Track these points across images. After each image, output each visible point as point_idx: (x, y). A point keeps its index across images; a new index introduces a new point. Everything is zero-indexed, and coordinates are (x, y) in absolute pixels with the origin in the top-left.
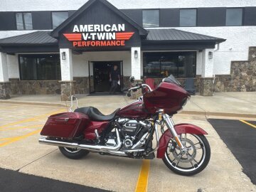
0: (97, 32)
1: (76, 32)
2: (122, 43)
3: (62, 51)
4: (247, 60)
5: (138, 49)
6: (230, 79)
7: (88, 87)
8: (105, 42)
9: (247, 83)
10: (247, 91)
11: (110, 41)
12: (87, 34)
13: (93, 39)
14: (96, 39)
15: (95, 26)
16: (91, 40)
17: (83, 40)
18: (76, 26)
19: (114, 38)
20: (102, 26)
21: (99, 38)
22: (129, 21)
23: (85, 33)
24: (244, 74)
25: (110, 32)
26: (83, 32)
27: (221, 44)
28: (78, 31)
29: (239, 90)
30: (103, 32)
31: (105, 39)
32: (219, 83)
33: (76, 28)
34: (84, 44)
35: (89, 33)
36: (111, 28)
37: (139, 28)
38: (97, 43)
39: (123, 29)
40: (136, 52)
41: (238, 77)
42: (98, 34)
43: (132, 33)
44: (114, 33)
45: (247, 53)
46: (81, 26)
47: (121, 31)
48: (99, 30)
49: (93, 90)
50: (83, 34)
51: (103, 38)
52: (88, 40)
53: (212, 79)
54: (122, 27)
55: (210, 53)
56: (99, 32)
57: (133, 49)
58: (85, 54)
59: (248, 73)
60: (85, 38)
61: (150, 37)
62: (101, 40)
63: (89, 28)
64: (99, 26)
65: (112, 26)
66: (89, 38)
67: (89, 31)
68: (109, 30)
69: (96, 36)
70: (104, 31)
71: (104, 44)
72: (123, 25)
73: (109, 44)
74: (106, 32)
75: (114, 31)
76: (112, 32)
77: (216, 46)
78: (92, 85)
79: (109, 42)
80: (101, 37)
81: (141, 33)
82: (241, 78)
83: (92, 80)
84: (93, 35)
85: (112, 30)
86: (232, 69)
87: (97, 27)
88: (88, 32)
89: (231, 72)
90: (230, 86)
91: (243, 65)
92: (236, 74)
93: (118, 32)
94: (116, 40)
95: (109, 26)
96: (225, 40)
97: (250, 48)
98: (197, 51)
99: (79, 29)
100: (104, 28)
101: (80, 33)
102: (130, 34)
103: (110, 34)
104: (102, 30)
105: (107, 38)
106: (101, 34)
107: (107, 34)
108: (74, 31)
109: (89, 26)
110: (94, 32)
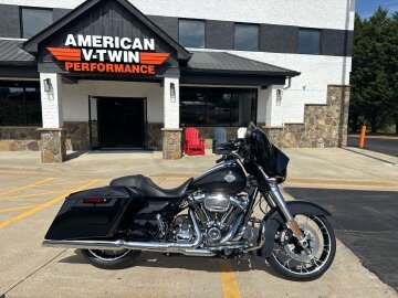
0: (108, 48)
1: (71, 46)
2: (151, 70)
4: (325, 103)
6: (303, 130)
7: (88, 138)
9: (325, 136)
10: (326, 146)
11: (130, 64)
12: (91, 51)
13: (102, 59)
14: (107, 61)
15: (105, 38)
16: (97, 61)
17: (83, 60)
18: (70, 37)
19: (137, 61)
20: (117, 39)
21: (112, 60)
22: (162, 35)
23: (88, 48)
24: (321, 122)
25: (130, 50)
26: (83, 47)
27: (293, 79)
28: (75, 44)
29: (314, 145)
30: (118, 50)
31: (122, 61)
32: (288, 136)
33: (70, 40)
35: (95, 49)
36: (132, 44)
37: (177, 48)
38: (109, 67)
39: (152, 48)
40: (172, 85)
41: (314, 127)
42: (110, 52)
43: (167, 55)
44: (137, 53)
45: (326, 93)
46: (80, 37)
47: (149, 50)
48: (112, 46)
49: (96, 143)
50: (84, 51)
51: (119, 60)
52: (92, 60)
53: (281, 129)
54: (150, 44)
55: (279, 91)
56: (112, 50)
57: (168, 81)
58: (83, 84)
59: (327, 122)
60: (88, 58)
61: (192, 64)
62: (115, 62)
63: (95, 42)
64: (111, 39)
65: (133, 41)
66: (95, 57)
67: (95, 45)
68: (129, 47)
69: (106, 55)
70: (121, 49)
71: (119, 69)
72: (152, 40)
74: (123, 50)
75: (137, 49)
76: (134, 51)
77: (287, 81)
78: (95, 135)
79: (128, 66)
80: (115, 56)
81: (180, 56)
82: (317, 128)
83: (95, 127)
84: (102, 52)
85: (134, 48)
86: (306, 115)
87: (108, 40)
88: (92, 48)
89: (305, 119)
90: (304, 139)
91: (320, 111)
92: (312, 122)
93: (144, 51)
94: (140, 64)
95: (129, 41)
96: (298, 74)
97: (329, 86)
98: (259, 88)
99: (76, 40)
100: (120, 42)
101: (78, 47)
102: (163, 56)
103: (131, 53)
104: (117, 46)
105: (125, 61)
106: (115, 52)
107: (125, 53)
108: (67, 43)
109: (95, 37)
110: (102, 48)
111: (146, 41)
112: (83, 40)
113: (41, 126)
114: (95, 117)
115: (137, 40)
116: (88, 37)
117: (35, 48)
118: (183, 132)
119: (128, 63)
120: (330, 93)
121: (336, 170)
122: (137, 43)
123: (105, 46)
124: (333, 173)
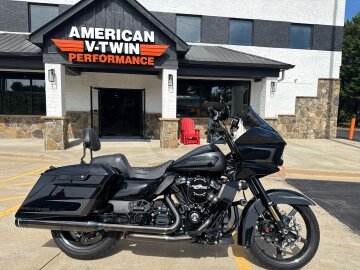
0: (110, 40)
1: (75, 38)
2: (150, 62)
3: (48, 67)
4: (316, 95)
6: (294, 121)
8: (123, 57)
9: (315, 127)
10: (316, 138)
11: (131, 56)
12: (93, 43)
13: (104, 50)
14: (108, 52)
15: (107, 30)
16: (99, 52)
17: (86, 52)
18: (74, 29)
19: (137, 52)
20: (118, 31)
21: (114, 51)
22: (162, 28)
23: (90, 40)
24: (312, 115)
25: (131, 42)
26: (86, 39)
27: (286, 72)
28: (78, 36)
29: (305, 136)
30: (119, 42)
32: (280, 127)
33: (74, 32)
34: (87, 57)
35: (97, 41)
36: (132, 36)
37: (176, 40)
38: (110, 58)
39: (152, 40)
40: (170, 76)
41: (304, 119)
42: (111, 44)
43: (166, 47)
44: (137, 45)
45: (316, 86)
46: (84, 29)
47: (149, 42)
48: (113, 38)
50: (87, 42)
51: (120, 51)
52: (94, 52)
53: (274, 120)
54: (150, 36)
55: (273, 84)
56: (114, 42)
58: (85, 75)
59: (318, 114)
60: (90, 49)
61: (190, 56)
62: (117, 54)
63: (97, 33)
64: (113, 31)
65: (134, 34)
66: (97, 48)
67: (97, 37)
68: (130, 39)
69: (107, 46)
70: (122, 41)
71: (120, 60)
72: (152, 33)
73: (128, 60)
74: (125, 42)
75: (138, 41)
76: (134, 43)
77: (281, 73)
78: (96, 124)
79: (128, 57)
81: (179, 48)
82: (308, 120)
83: (96, 117)
84: (104, 44)
85: (134, 40)
86: (297, 107)
87: (109, 33)
88: (94, 40)
89: (296, 111)
90: (295, 130)
91: (311, 103)
92: (302, 114)
93: (144, 43)
94: (140, 56)
95: (130, 33)
96: (293, 67)
97: (320, 79)
98: (252, 81)
99: (80, 32)
100: (121, 34)
101: (81, 39)
102: (163, 48)
103: (131, 45)
104: (119, 39)
105: (126, 52)
106: (116, 44)
107: (126, 44)
108: (71, 35)
109: (97, 30)
110: (104, 40)
112: (86, 32)
114: (96, 106)
115: (138, 33)
116: (91, 30)
117: (40, 40)
118: (179, 122)
119: (129, 55)
120: (320, 86)
121: (334, 161)
122: (138, 36)
123: (107, 38)
124: (331, 164)
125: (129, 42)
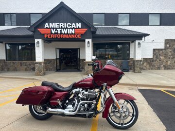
0: (62, 28)
1: (47, 28)
2: (79, 36)
3: (36, 40)
4: (163, 48)
5: (90, 40)
6: (153, 61)
7: (55, 66)
9: (164, 64)
10: (165, 69)
11: (71, 34)
12: (55, 29)
13: (59, 33)
14: (61, 33)
15: (60, 24)
16: (57, 33)
17: (52, 33)
18: (47, 24)
20: (65, 24)
22: (84, 21)
24: (162, 58)
27: (146, 37)
29: (159, 68)
30: (65, 28)
31: (67, 33)
32: (145, 64)
33: (46, 25)
34: (52, 36)
35: (56, 28)
36: (71, 26)
38: (62, 36)
39: (80, 27)
40: (88, 42)
41: (158, 60)
42: (62, 29)
43: (86, 29)
44: (73, 29)
45: (164, 43)
49: (59, 68)
53: (141, 61)
54: (79, 25)
55: (139, 43)
56: (63, 28)
57: (87, 41)
58: (53, 43)
59: (165, 57)
60: (53, 32)
64: (63, 24)
65: (72, 24)
66: (56, 32)
68: (70, 27)
69: (61, 31)
70: (67, 28)
71: (66, 36)
72: (80, 24)
74: (68, 28)
75: (74, 28)
76: (72, 29)
77: (143, 38)
78: (58, 64)
79: (70, 35)
80: (64, 31)
81: (92, 30)
82: (160, 60)
83: (58, 61)
84: (59, 30)
86: (154, 54)
87: (61, 25)
88: (55, 28)
89: (153, 56)
90: (153, 66)
91: (161, 52)
92: (157, 57)
93: (76, 28)
94: (75, 34)
95: (70, 24)
96: (149, 35)
97: (166, 40)
98: (130, 42)
100: (66, 25)
103: (71, 29)
104: (65, 27)
109: (56, 24)
111: (77, 24)
113: (35, 61)
115: (74, 24)
116: (54, 24)
117: (33, 29)
120: (166, 43)
122: (74, 25)
123: (60, 27)
125: (70, 28)
